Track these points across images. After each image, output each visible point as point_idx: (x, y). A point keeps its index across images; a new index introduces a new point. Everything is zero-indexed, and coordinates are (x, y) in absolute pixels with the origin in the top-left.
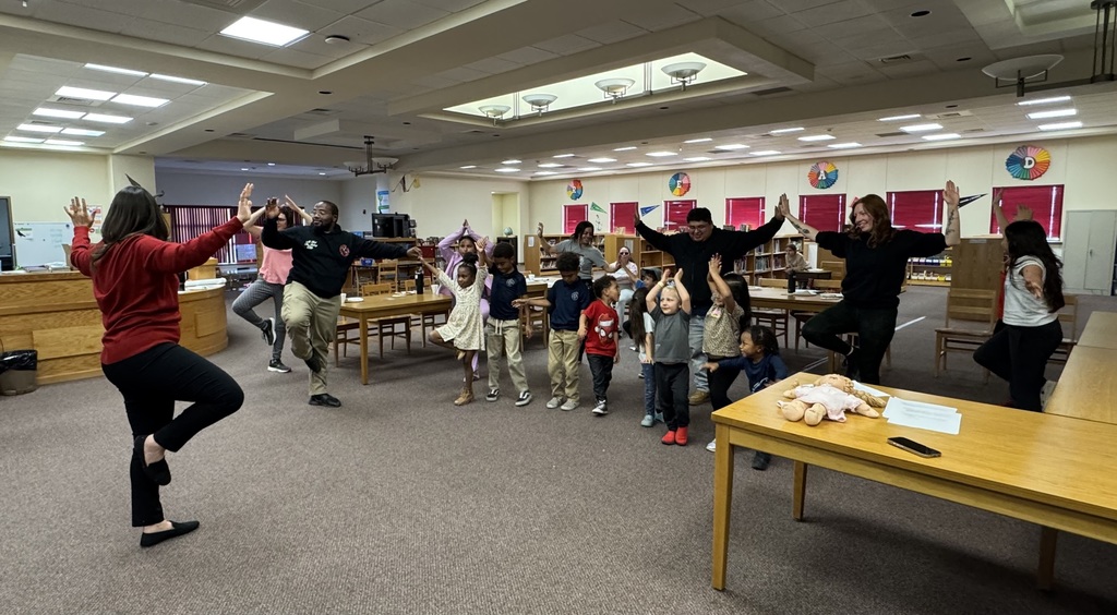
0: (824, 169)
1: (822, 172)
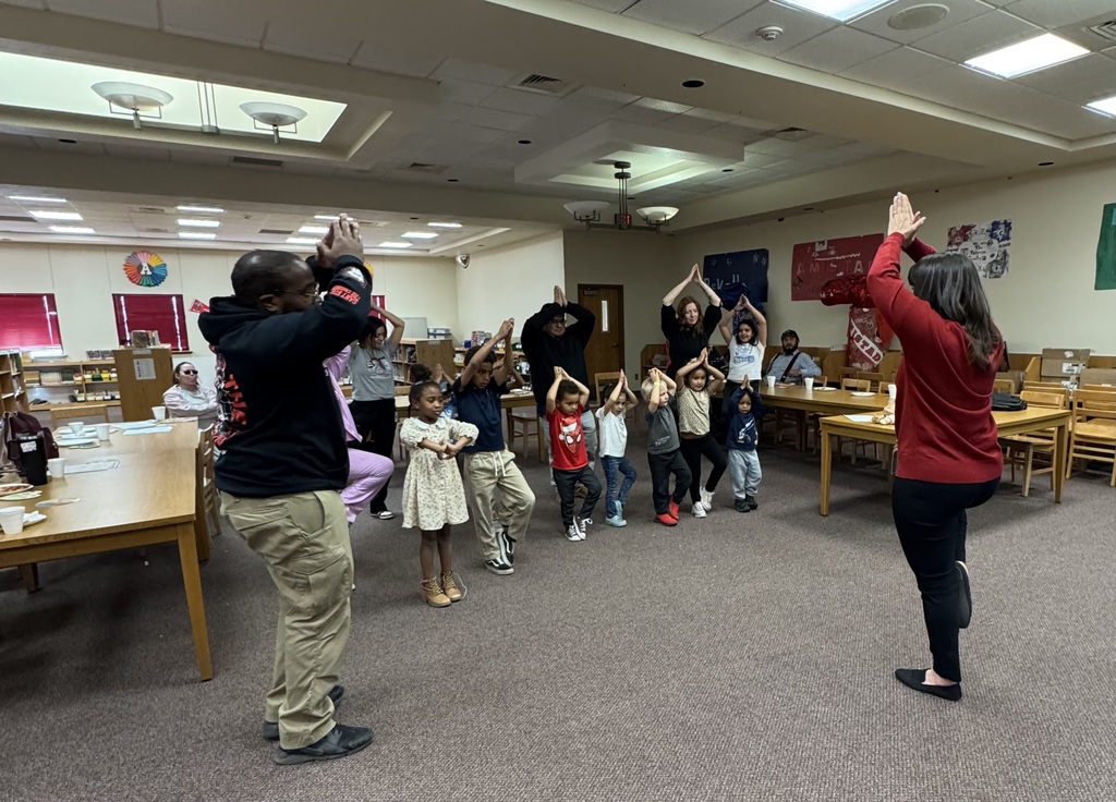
0: (147, 262)
1: (145, 265)
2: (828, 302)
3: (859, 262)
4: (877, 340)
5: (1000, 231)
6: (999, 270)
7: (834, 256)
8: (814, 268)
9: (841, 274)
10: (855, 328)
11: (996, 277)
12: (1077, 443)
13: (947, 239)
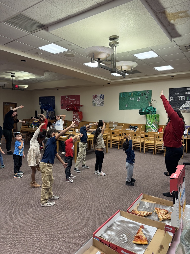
2: (68, 110)
3: (75, 101)
4: (79, 119)
5: (102, 96)
6: (102, 105)
7: (70, 99)
8: (66, 102)
9: (72, 103)
10: (74, 116)
11: (102, 106)
12: (113, 141)
13: (92, 97)
